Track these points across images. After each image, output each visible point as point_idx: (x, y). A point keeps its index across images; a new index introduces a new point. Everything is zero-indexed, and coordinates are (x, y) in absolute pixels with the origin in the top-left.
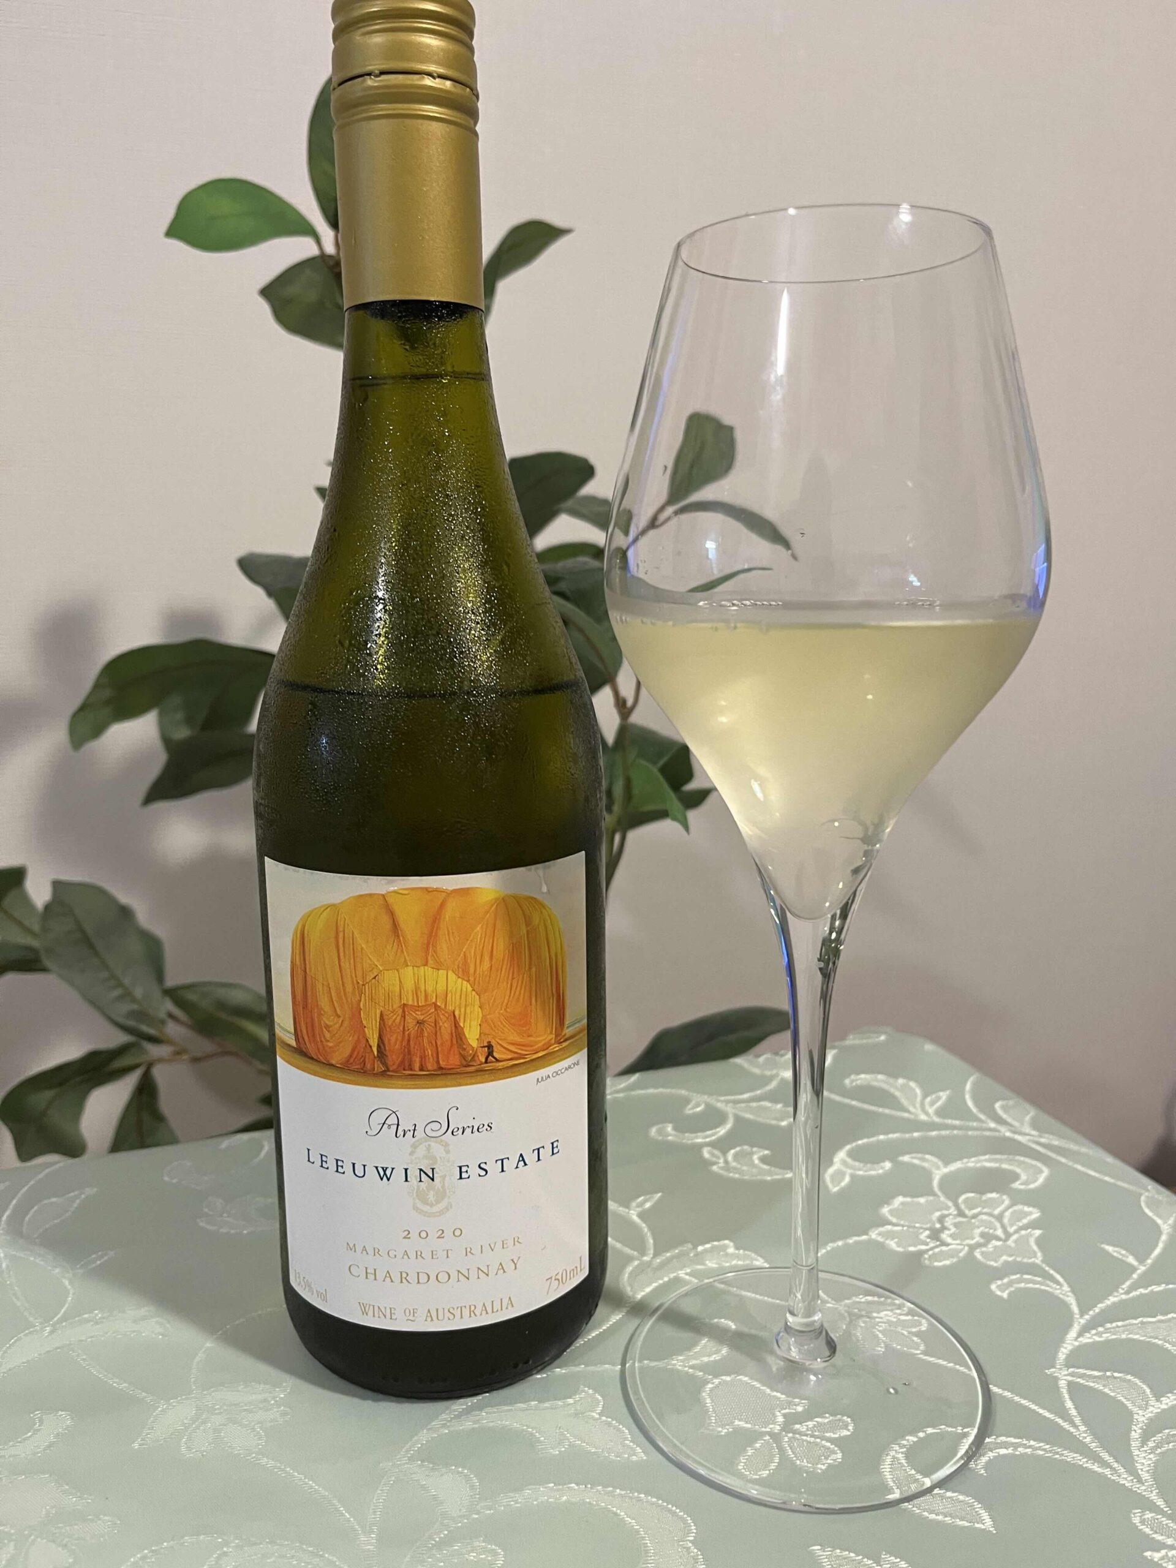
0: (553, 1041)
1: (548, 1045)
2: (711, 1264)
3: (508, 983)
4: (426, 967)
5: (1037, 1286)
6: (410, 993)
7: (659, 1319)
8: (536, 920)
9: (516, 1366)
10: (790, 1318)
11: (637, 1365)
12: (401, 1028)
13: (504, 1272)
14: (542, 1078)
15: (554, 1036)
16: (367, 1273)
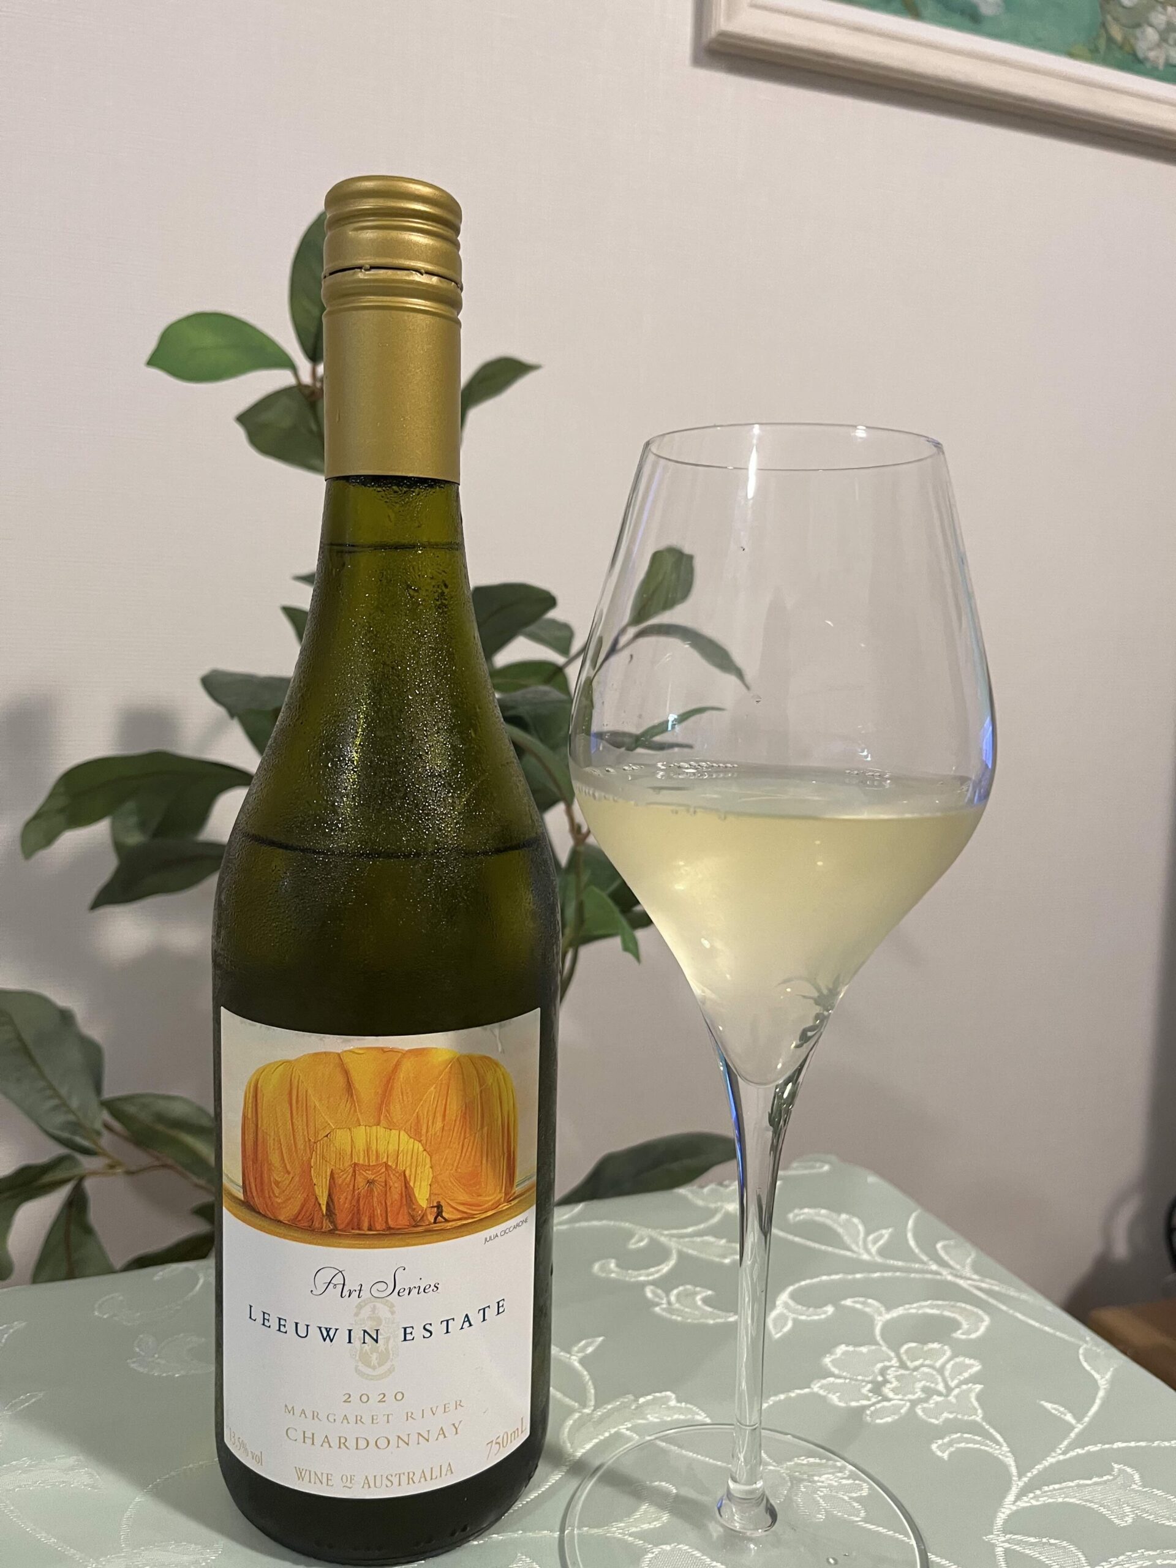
0: (503, 1200)
1: (498, 1204)
2: (652, 1418)
3: (459, 1144)
4: (378, 1127)
5: (977, 1446)
6: (362, 1153)
7: (600, 1480)
8: (490, 1080)
9: (453, 1534)
10: (732, 1485)
11: (575, 1532)
12: (351, 1187)
13: (445, 1437)
14: (490, 1237)
15: (503, 1195)
16: (304, 1437)
